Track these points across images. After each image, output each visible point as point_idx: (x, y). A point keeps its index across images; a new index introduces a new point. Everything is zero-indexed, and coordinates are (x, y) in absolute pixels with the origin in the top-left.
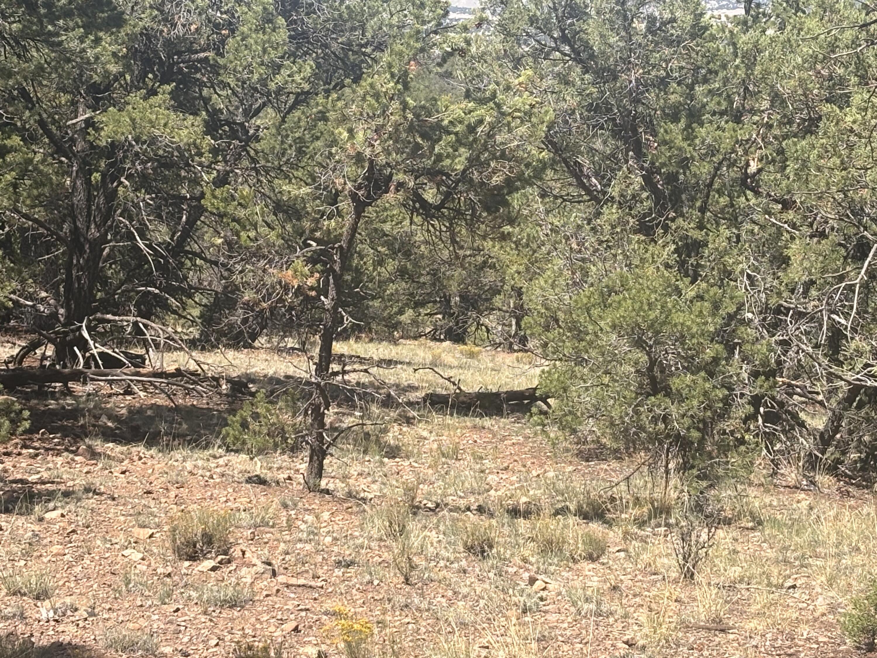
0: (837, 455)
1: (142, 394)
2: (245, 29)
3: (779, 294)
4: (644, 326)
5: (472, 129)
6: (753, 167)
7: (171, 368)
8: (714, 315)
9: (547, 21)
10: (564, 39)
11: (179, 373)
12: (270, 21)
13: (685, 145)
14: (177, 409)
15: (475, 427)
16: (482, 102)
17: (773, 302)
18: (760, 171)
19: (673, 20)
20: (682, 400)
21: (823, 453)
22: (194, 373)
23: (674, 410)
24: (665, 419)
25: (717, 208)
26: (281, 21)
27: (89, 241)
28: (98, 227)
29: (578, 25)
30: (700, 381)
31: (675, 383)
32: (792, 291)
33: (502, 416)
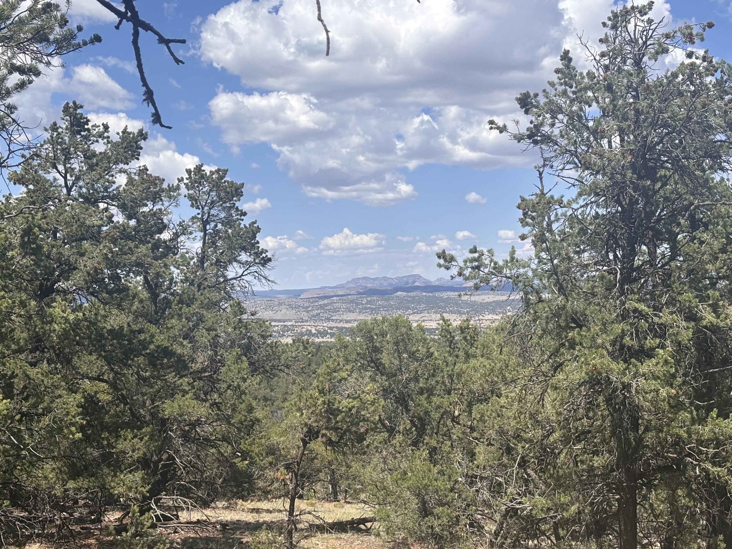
0: (503, 540)
1: (183, 532)
2: (229, 363)
3: (472, 469)
4: (421, 487)
5: (350, 410)
6: (457, 413)
7: (195, 520)
8: (449, 481)
9: (365, 354)
10: (372, 361)
11: (198, 522)
12: (239, 359)
13: (427, 405)
14: (201, 538)
15: (337, 538)
16: (354, 399)
17: (470, 473)
18: (460, 415)
19: (419, 351)
20: (439, 518)
21: (496, 539)
22: (205, 521)
23: (436, 523)
24: (432, 527)
25: (443, 433)
26: (244, 358)
27: (153, 462)
28: (157, 455)
29: (379, 356)
30: (446, 510)
31: (436, 511)
32: (478, 467)
33: (347, 532)
